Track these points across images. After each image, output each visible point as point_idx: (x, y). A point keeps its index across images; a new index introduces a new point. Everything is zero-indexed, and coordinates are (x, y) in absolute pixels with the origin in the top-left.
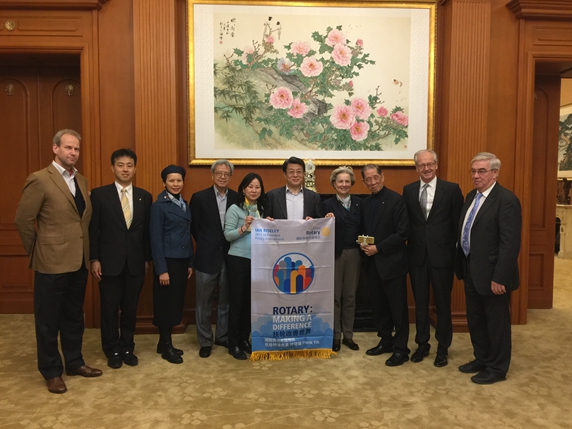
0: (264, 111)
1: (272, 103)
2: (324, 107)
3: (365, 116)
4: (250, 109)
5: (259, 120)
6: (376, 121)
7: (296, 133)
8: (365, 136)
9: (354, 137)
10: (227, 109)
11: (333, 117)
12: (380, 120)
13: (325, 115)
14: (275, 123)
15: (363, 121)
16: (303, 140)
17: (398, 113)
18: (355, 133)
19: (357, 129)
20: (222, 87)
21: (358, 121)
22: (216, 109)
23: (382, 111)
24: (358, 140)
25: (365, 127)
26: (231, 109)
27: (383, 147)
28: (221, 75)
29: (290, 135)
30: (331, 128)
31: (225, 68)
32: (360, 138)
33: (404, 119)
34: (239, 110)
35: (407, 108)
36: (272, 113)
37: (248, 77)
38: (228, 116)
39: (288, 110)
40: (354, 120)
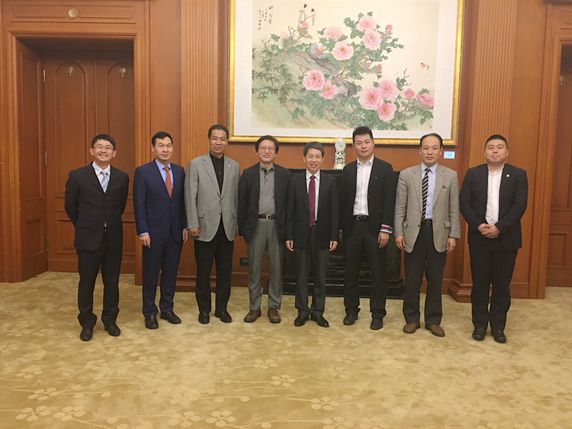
0: (297, 93)
1: (305, 85)
2: (353, 89)
3: (392, 98)
4: (285, 90)
5: (293, 100)
6: (403, 103)
7: (326, 113)
8: (392, 116)
9: (381, 118)
10: (263, 90)
11: (362, 98)
12: (407, 101)
13: (354, 96)
14: (307, 104)
15: (390, 102)
16: (333, 119)
17: (425, 95)
18: (382, 114)
19: (385, 110)
20: (259, 70)
21: (386, 102)
22: (253, 91)
23: (409, 93)
24: (385, 120)
25: (393, 109)
26: (267, 90)
28: (258, 59)
30: (360, 109)
31: (263, 52)
33: (431, 101)
34: (275, 91)
35: (434, 89)
36: (305, 94)
37: (283, 61)
38: (264, 97)
39: (320, 91)
40: (382, 101)
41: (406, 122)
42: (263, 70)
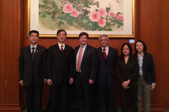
0: (60, 14)
1: (64, 10)
2: (86, 12)
3: (105, 16)
4: (54, 13)
5: (58, 18)
6: (109, 18)
7: (74, 23)
8: (104, 25)
9: (100, 25)
10: (44, 13)
11: (91, 16)
12: (111, 18)
13: (87, 16)
14: (65, 19)
15: (103, 18)
16: (77, 26)
17: (119, 15)
18: (100, 23)
20: (42, 4)
21: (102, 18)
22: (39, 13)
23: (112, 14)
24: (102, 27)
25: (105, 21)
26: (46, 13)
27: (112, 29)
29: (71, 24)
30: (90, 21)
32: (102, 26)
33: (122, 17)
34: (49, 13)
35: (123, 12)
36: (64, 15)
38: (45, 16)
39: (71, 13)
40: (100, 18)
41: (111, 27)
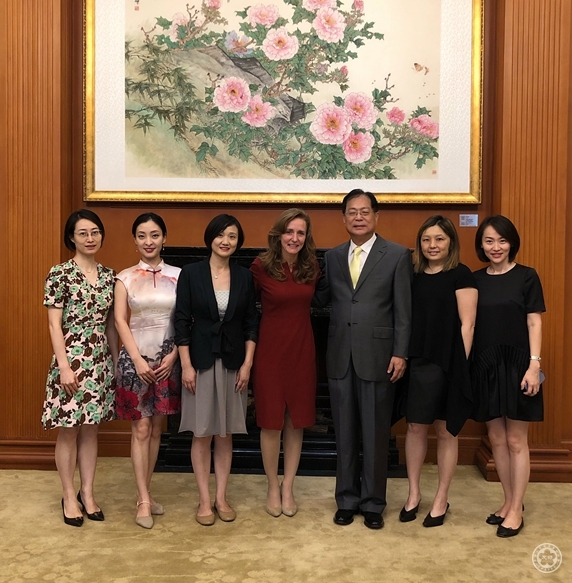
0: (204, 116)
1: (217, 103)
2: (300, 109)
4: (182, 112)
5: (197, 129)
6: (385, 131)
7: (255, 151)
8: (367, 155)
9: (350, 157)
10: (145, 113)
11: (315, 124)
12: (392, 129)
15: (363, 131)
16: (266, 162)
17: (422, 117)
18: (350, 151)
19: (355, 144)
20: (138, 78)
23: (396, 115)
27: (396, 172)
28: (136, 60)
29: (245, 154)
30: (313, 143)
31: (143, 48)
33: (433, 127)
35: (437, 108)
36: (217, 119)
37: (178, 61)
38: (147, 124)
40: (350, 128)
42: (143, 78)
